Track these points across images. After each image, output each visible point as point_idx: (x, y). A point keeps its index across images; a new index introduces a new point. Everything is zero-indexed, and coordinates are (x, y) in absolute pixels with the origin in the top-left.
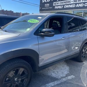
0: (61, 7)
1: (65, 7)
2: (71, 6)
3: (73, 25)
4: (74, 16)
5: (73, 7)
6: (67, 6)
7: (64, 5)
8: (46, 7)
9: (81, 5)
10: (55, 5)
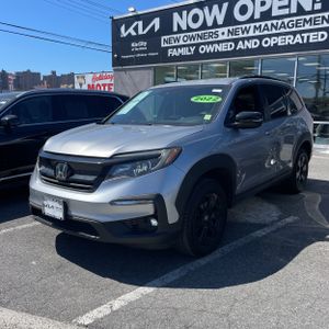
0: (190, 51)
1: (202, 49)
2: (221, 48)
5: (229, 49)
6: (210, 49)
7: (198, 45)
8: (137, 52)
9: (251, 45)
10: (166, 45)
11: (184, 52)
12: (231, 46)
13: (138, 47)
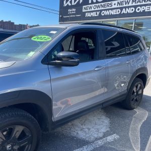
0: (97, 14)
1: (103, 13)
2: (113, 12)
3: (116, 44)
4: (119, 29)
5: (117, 13)
6: (107, 13)
7: (101, 11)
8: (70, 14)
9: (130, 11)
10: (85, 11)
11: (94, 14)
12: (119, 11)
13: (71, 12)
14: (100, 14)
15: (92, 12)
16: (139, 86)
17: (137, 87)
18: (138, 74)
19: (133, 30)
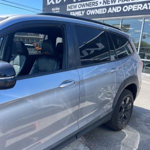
0: (82, 13)
1: (88, 12)
2: (99, 12)
6: (92, 12)
7: (86, 10)
9: (116, 10)
10: (70, 10)
11: (79, 14)
12: (105, 11)
13: (55, 11)
14: (85, 13)
15: (77, 11)
16: (128, 99)
17: (125, 101)
18: (127, 86)
19: (120, 28)
